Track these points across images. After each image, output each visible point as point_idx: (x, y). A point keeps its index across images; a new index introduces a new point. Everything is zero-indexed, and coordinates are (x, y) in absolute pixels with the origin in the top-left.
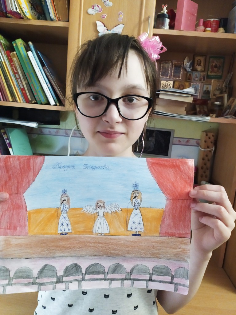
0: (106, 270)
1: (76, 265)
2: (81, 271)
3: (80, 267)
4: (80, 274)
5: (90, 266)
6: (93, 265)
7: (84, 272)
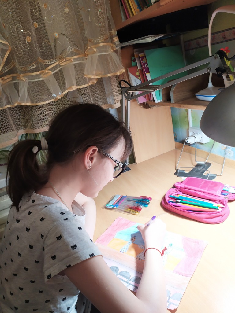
0: (130, 278)
1: (117, 268)
2: (117, 272)
3: (118, 269)
4: (116, 272)
5: (123, 272)
6: (125, 272)
7: (118, 273)
